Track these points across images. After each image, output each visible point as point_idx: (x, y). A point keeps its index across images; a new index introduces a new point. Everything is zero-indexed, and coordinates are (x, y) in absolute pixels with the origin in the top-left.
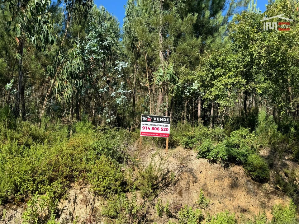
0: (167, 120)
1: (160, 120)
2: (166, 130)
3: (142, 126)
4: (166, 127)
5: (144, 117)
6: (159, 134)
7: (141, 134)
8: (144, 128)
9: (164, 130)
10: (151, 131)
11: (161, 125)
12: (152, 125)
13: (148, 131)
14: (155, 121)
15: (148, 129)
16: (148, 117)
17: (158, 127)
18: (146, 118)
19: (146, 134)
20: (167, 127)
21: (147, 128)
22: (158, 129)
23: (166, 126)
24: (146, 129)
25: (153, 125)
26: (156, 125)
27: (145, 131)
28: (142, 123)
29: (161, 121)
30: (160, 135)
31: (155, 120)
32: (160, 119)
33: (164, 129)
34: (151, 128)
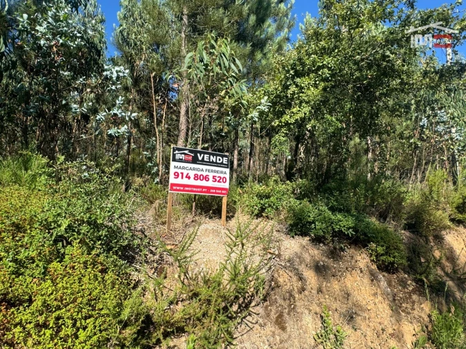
0: (224, 161)
1: (209, 159)
2: (221, 180)
3: (172, 170)
4: (222, 176)
5: (177, 152)
6: (209, 188)
7: (172, 187)
8: (177, 175)
9: (219, 181)
10: (192, 182)
11: (212, 171)
12: (194, 169)
13: (185, 181)
14: (200, 161)
15: (186, 177)
16: (186, 152)
17: (207, 173)
18: (181, 154)
19: (182, 188)
20: (225, 175)
21: (185, 175)
22: (206, 178)
23: (222, 172)
24: (182, 178)
25: (197, 170)
26: (202, 170)
27: (179, 181)
28: (173, 164)
29: (213, 162)
30: (212, 191)
31: (200, 158)
32: (210, 157)
33: (218, 179)
34: (192, 177)
